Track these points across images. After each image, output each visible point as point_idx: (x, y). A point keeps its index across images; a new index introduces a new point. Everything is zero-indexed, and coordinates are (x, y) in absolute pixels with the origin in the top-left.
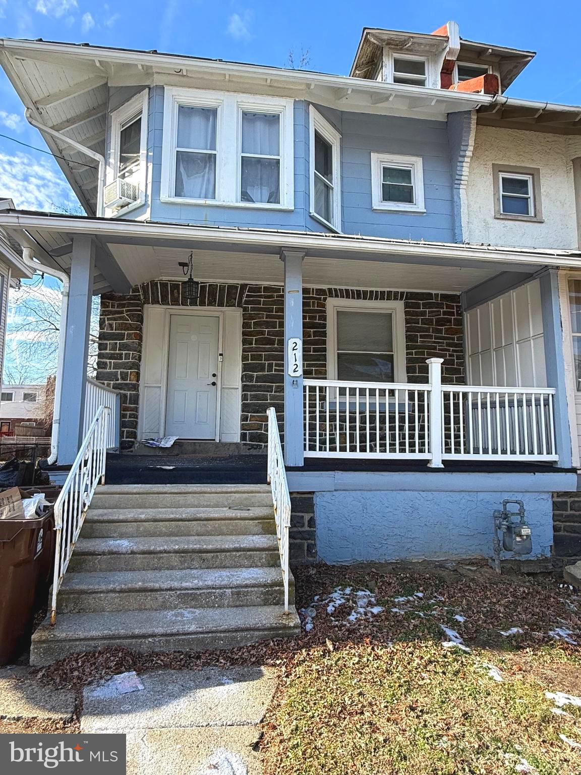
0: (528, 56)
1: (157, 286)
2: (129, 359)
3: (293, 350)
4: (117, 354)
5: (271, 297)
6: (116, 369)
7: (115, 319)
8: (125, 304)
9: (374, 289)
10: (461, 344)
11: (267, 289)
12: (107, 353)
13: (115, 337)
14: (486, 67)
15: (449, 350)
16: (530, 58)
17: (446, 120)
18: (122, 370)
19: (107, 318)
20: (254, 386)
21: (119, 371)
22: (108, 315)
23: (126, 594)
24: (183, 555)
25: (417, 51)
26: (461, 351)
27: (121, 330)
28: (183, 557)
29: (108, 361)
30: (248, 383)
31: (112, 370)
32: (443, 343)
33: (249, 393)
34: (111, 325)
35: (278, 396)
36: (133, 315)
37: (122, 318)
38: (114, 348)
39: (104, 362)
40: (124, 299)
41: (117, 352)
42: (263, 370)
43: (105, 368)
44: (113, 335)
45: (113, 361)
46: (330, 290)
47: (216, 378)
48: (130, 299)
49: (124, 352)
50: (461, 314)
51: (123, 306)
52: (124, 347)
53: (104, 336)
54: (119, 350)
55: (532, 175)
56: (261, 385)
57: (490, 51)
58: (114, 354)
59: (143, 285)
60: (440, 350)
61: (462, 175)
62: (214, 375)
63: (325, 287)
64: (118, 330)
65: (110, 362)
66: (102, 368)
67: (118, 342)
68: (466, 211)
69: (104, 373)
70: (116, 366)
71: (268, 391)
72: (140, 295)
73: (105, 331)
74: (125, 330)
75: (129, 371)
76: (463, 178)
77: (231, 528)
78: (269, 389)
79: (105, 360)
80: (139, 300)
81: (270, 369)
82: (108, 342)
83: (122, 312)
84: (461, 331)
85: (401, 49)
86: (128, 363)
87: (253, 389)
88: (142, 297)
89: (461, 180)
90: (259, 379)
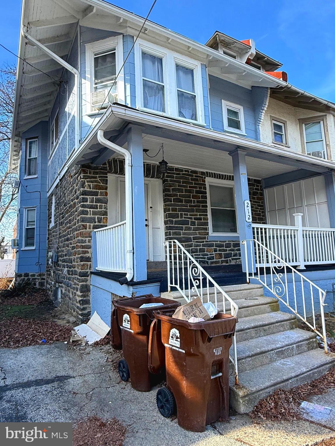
0: (280, 65)
1: (117, 162)
2: (102, 209)
3: (247, 207)
4: (95, 205)
5: (179, 174)
6: (94, 215)
7: (92, 182)
8: (98, 172)
9: (226, 174)
10: (263, 205)
11: (177, 169)
12: (88, 204)
13: (92, 193)
14: (260, 66)
15: (258, 208)
16: (280, 66)
17: (251, 89)
18: (98, 216)
19: (87, 181)
20: (174, 227)
21: (96, 216)
22: (87, 179)
23: (254, 357)
24: (256, 329)
25: (233, 50)
26: (263, 209)
27: (96, 189)
28: (256, 330)
29: (89, 209)
30: (171, 225)
31: (91, 216)
32: (256, 204)
33: (171, 231)
34: (89, 186)
35: (186, 232)
36: (103, 180)
37: (96, 181)
38: (92, 202)
39: (86, 211)
40: (97, 169)
41: (94, 204)
42: (178, 217)
43: (87, 214)
44: (91, 192)
45: (92, 210)
46: (207, 172)
47: (147, 221)
48: (101, 169)
49: (98, 204)
50: (262, 190)
51: (97, 173)
52: (98, 201)
53: (85, 193)
54: (96, 202)
55: (284, 124)
56: (177, 226)
57: (266, 58)
58: (93, 205)
59: (109, 161)
60: (255, 208)
61: (261, 119)
62: (146, 220)
63: (205, 171)
64: (94, 189)
65: (90, 211)
66: (85, 214)
67: (95, 197)
68: (262, 138)
69: (86, 218)
70: (94, 213)
71: (181, 230)
72: (107, 167)
73: (86, 189)
74: (99, 190)
75: (103, 216)
76: (261, 120)
77: (258, 310)
78: (182, 229)
79: (86, 209)
80: (106, 170)
81: (181, 217)
82: (88, 197)
83: (96, 178)
84: (263, 199)
85: (226, 47)
86: (101, 211)
87: (174, 228)
88: (108, 168)
89: (260, 121)
90: (176, 222)
